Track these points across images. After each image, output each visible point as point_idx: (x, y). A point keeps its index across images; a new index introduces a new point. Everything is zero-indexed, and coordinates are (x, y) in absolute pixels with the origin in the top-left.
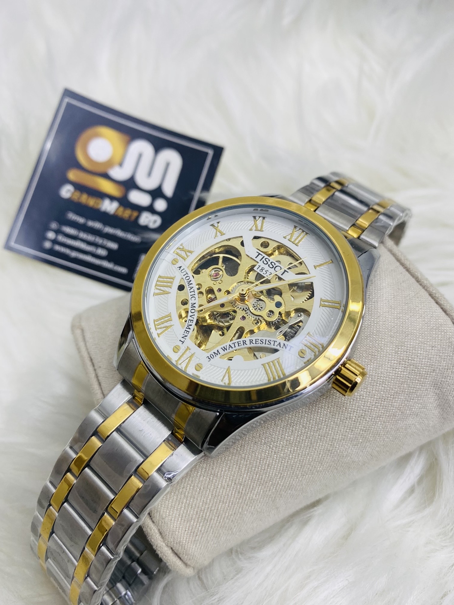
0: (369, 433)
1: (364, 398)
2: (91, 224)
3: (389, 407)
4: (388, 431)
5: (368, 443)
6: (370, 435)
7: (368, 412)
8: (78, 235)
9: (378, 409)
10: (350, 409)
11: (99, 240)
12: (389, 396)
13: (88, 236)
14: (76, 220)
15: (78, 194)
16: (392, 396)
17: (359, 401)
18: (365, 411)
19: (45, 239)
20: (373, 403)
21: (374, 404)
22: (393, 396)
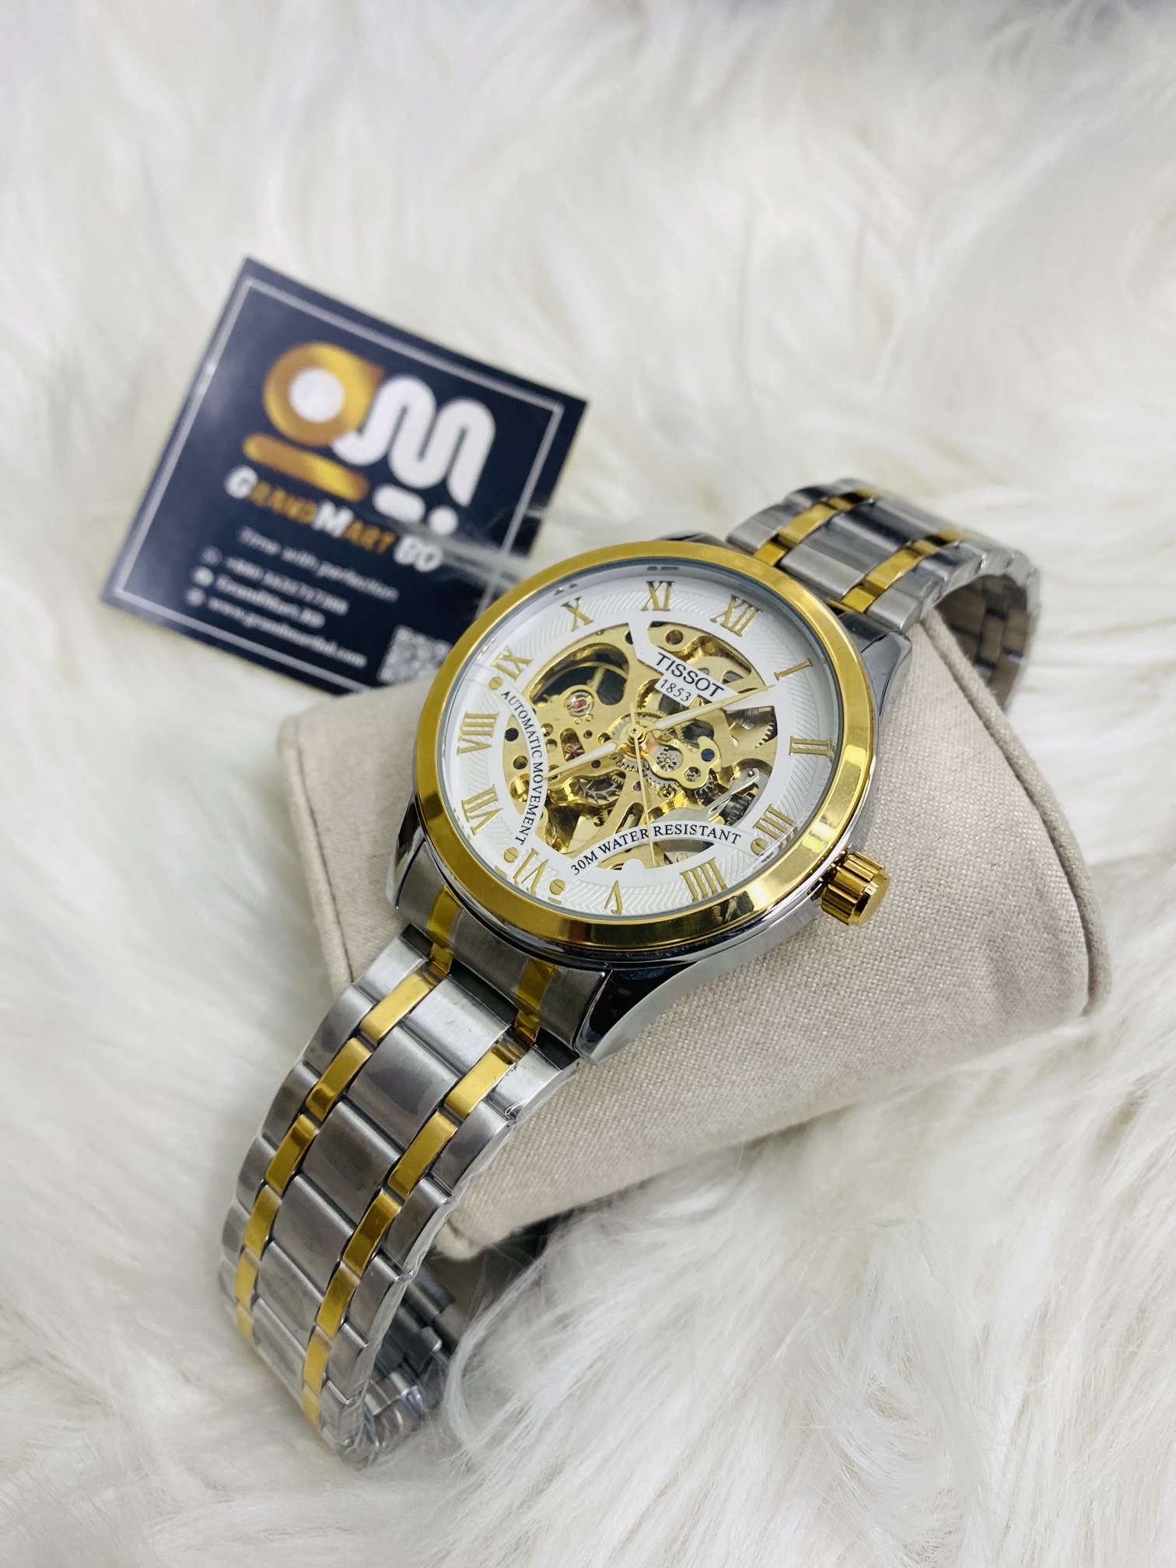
0: (842, 1020)
1: (840, 949)
2: (290, 555)
3: (888, 973)
4: (884, 1022)
5: (839, 1040)
6: (846, 1024)
7: (845, 978)
8: (263, 579)
9: (866, 975)
10: (808, 968)
11: (308, 593)
12: (892, 951)
13: (283, 581)
14: (260, 546)
15: (265, 489)
16: (897, 953)
17: (829, 954)
18: (839, 976)
19: (192, 584)
20: (856, 961)
21: (859, 963)
22: (901, 953)
